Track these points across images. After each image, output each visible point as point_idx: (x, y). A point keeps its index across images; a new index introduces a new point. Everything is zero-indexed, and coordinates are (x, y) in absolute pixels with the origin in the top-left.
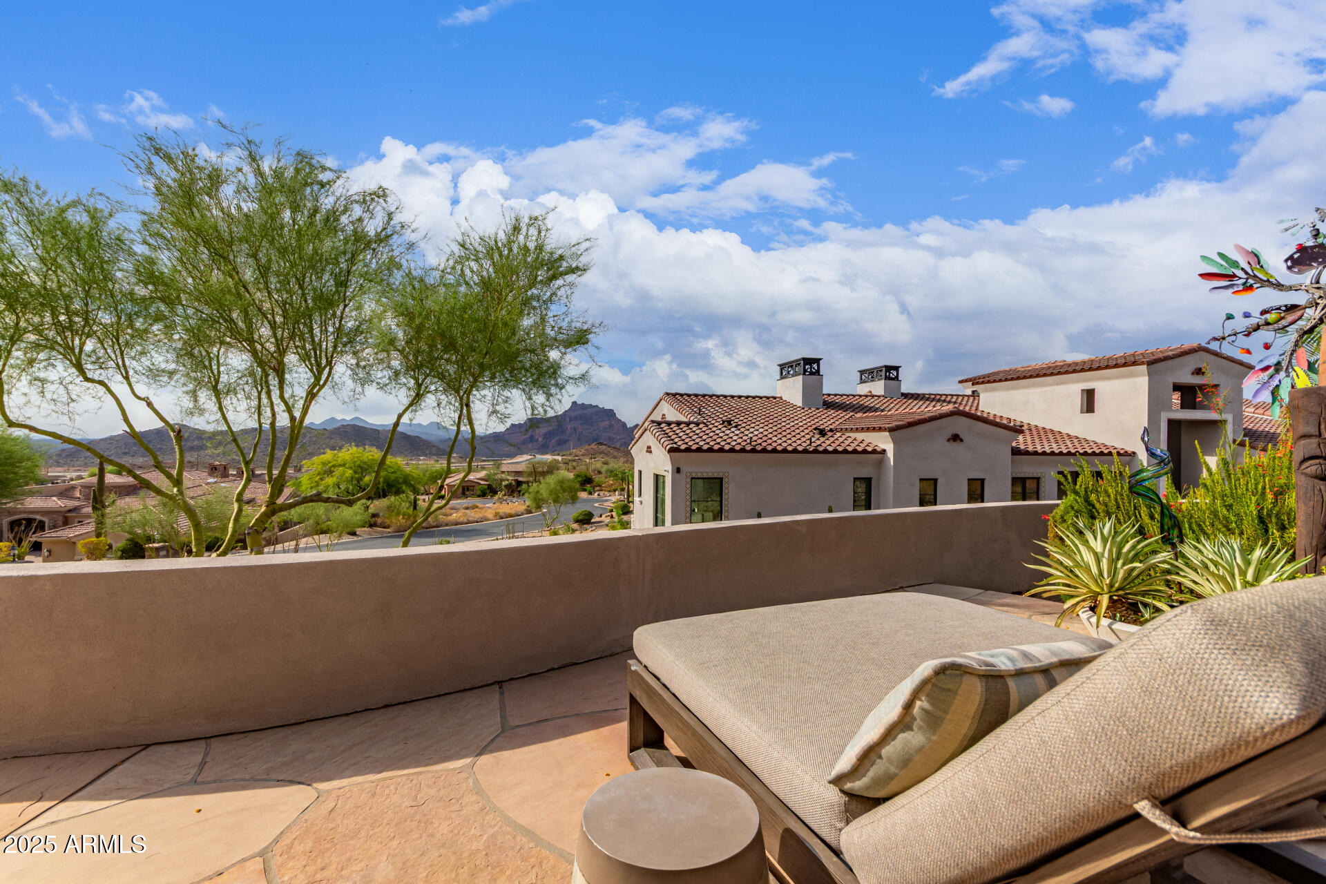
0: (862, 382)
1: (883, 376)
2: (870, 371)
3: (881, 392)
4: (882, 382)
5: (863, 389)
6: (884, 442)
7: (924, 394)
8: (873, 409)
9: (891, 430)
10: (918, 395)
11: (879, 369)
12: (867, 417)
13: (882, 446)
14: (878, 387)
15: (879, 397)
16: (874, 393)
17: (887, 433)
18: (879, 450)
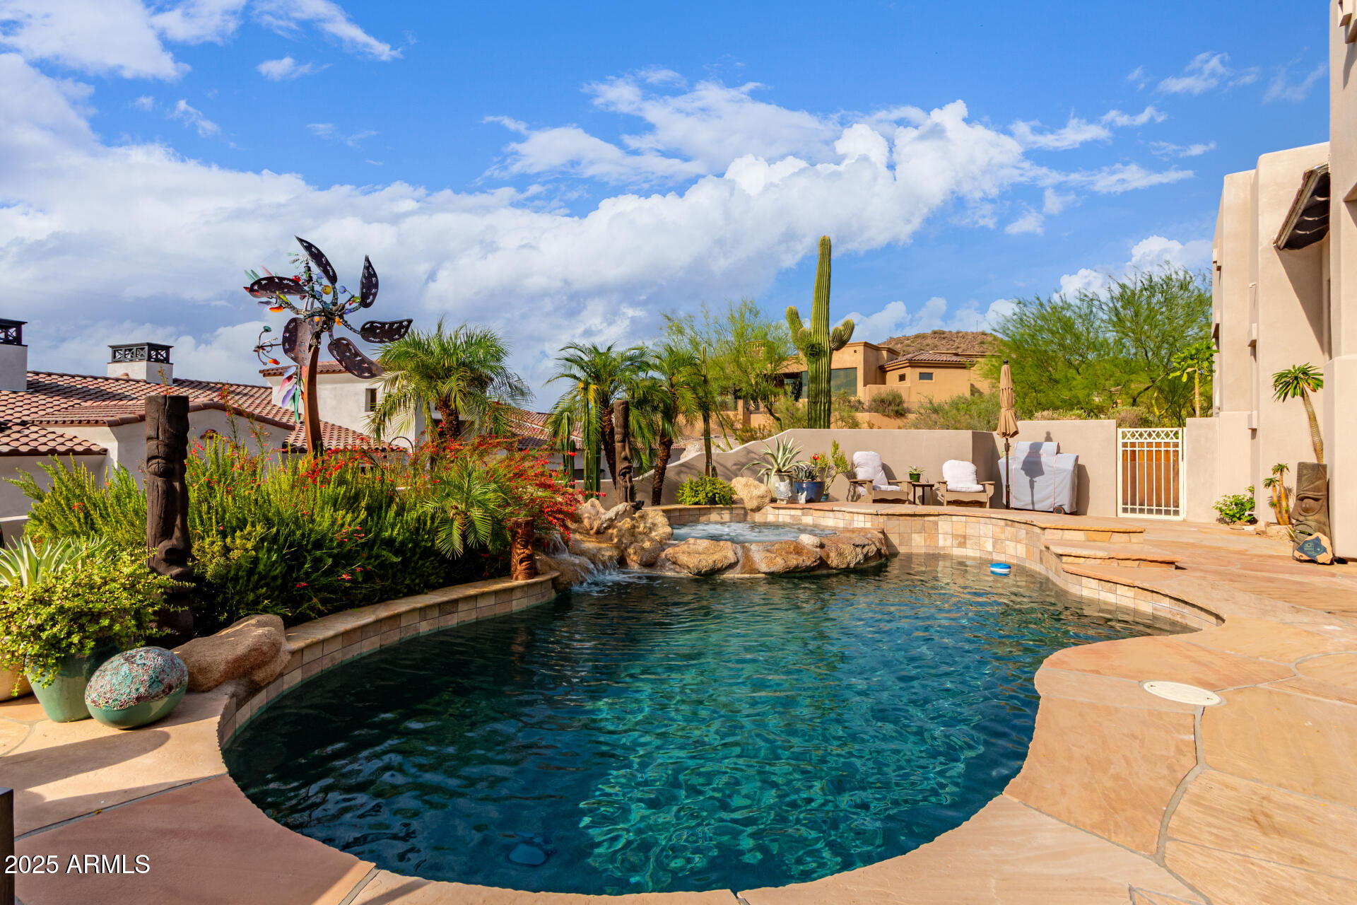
0: (115, 360)
1: (146, 357)
2: (129, 348)
3: (143, 376)
4: (144, 363)
5: (117, 370)
6: (104, 439)
7: (208, 383)
8: (118, 397)
9: (112, 424)
10: (200, 383)
11: (140, 347)
12: (107, 406)
13: (103, 445)
14: (138, 369)
15: (138, 382)
16: (132, 376)
17: (108, 429)
18: (94, 448)
